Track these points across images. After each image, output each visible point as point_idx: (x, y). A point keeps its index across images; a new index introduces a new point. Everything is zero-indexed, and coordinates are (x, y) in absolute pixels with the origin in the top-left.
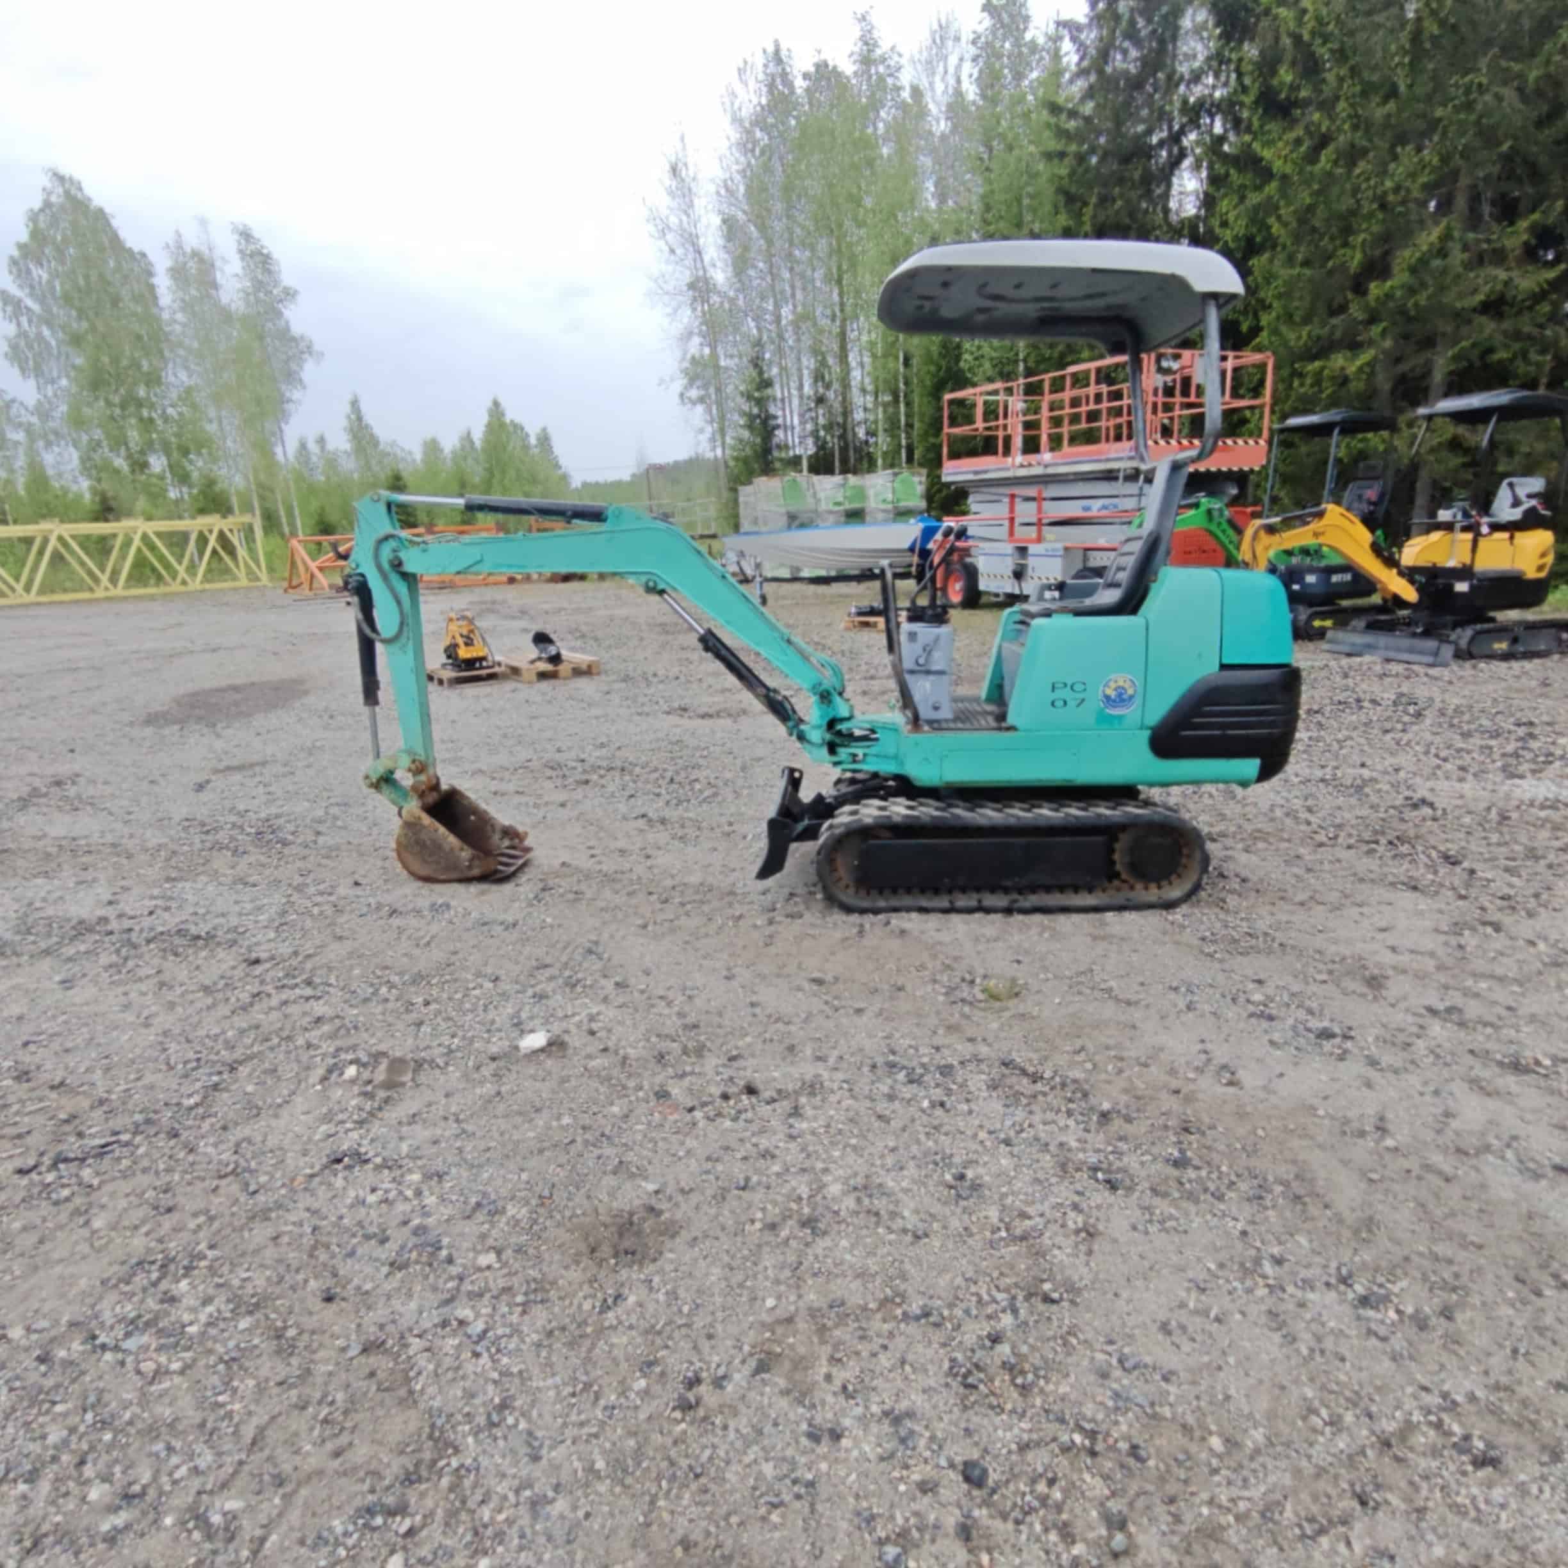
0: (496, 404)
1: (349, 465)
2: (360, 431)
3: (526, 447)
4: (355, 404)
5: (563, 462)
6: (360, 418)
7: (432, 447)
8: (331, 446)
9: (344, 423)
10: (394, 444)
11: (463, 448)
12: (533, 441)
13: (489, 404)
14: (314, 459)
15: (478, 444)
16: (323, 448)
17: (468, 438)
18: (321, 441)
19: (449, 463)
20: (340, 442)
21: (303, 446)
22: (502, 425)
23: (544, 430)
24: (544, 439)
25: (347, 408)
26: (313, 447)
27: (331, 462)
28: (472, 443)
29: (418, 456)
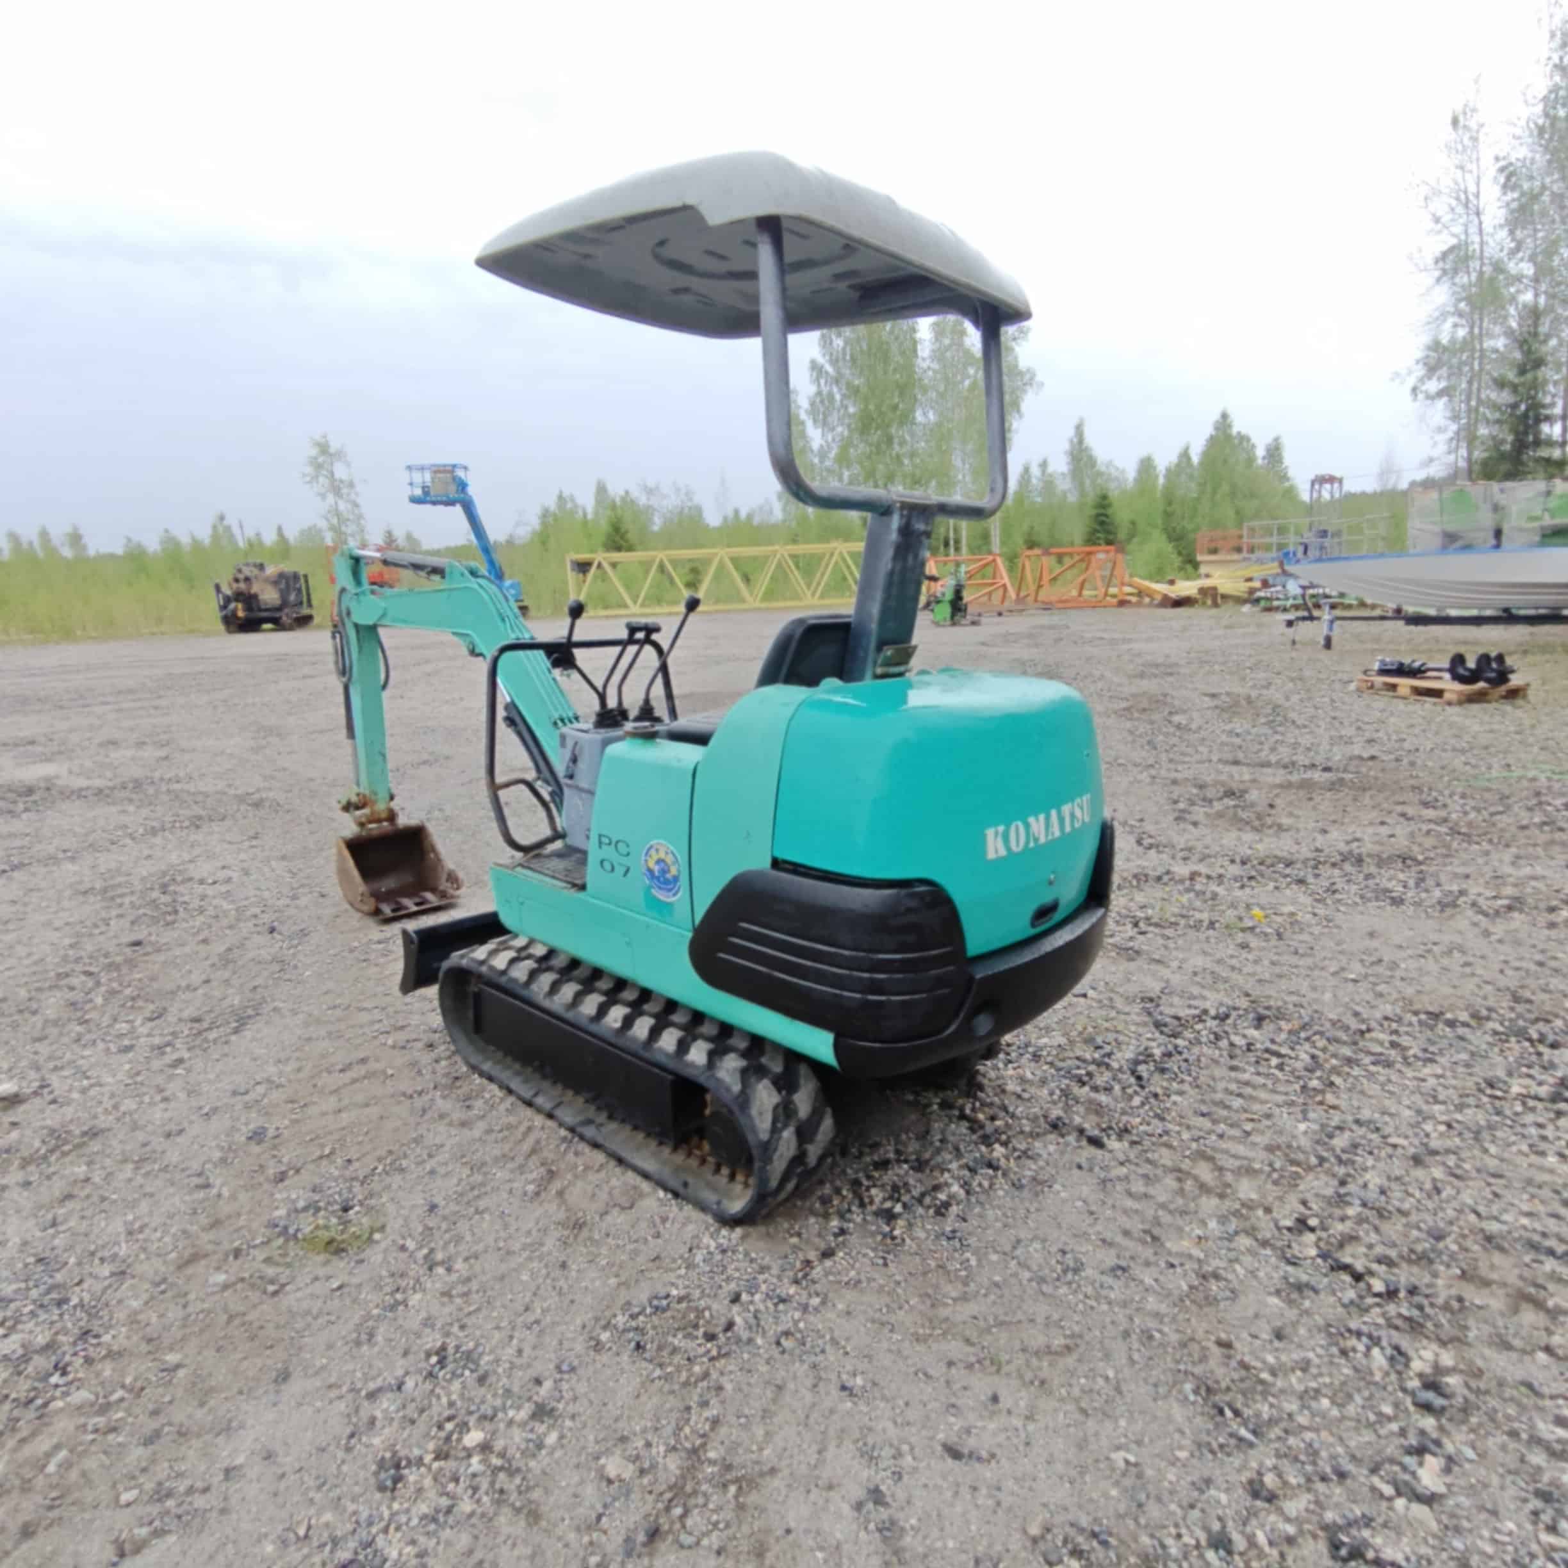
0: (1224, 416)
1: (1064, 485)
2: (1080, 455)
3: (1251, 460)
4: (1079, 429)
5: (1291, 473)
6: (1081, 442)
7: (1146, 466)
8: (1050, 469)
9: (1066, 446)
10: (1109, 464)
11: (1178, 465)
12: (1260, 452)
13: (1216, 416)
14: (1034, 481)
15: (1195, 459)
16: (1044, 472)
17: (1185, 455)
18: (1044, 465)
19: (1161, 480)
20: (1060, 465)
21: (1027, 470)
22: (1228, 437)
23: (1277, 439)
24: (1275, 452)
25: (1071, 432)
26: (1035, 471)
27: (1049, 483)
28: (1189, 459)
29: (1131, 474)
